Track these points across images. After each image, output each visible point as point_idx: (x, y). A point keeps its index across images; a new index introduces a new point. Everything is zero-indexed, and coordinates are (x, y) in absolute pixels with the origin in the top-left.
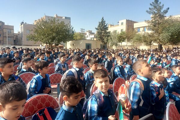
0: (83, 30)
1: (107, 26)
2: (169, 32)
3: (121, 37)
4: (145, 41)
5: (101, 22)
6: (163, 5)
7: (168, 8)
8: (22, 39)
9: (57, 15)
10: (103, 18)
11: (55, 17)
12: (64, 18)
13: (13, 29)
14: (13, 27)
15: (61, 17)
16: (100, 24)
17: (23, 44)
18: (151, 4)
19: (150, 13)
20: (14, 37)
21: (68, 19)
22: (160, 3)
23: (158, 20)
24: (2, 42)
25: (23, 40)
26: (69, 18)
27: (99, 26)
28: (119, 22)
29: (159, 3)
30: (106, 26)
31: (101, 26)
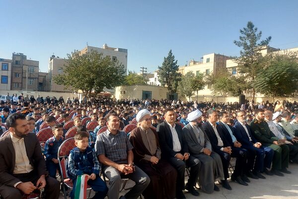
0: (145, 70)
1: (177, 65)
2: (266, 76)
3: (196, 81)
4: (231, 90)
5: (168, 58)
6: (261, 33)
7: (270, 38)
8: (50, 82)
9: (106, 46)
10: (170, 52)
11: (104, 48)
12: (117, 50)
13: (38, 67)
14: (37, 62)
15: (113, 49)
16: (165, 61)
17: (52, 90)
18: (241, 31)
19: (239, 45)
20: (38, 78)
21: (123, 51)
22: (256, 29)
23: (252, 57)
24: (20, 85)
25: (52, 84)
26: (125, 51)
27: (164, 64)
28: (203, 58)
29: (254, 29)
30: (174, 64)
31: (167, 63)
